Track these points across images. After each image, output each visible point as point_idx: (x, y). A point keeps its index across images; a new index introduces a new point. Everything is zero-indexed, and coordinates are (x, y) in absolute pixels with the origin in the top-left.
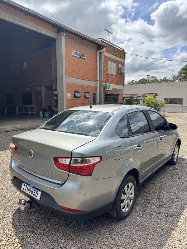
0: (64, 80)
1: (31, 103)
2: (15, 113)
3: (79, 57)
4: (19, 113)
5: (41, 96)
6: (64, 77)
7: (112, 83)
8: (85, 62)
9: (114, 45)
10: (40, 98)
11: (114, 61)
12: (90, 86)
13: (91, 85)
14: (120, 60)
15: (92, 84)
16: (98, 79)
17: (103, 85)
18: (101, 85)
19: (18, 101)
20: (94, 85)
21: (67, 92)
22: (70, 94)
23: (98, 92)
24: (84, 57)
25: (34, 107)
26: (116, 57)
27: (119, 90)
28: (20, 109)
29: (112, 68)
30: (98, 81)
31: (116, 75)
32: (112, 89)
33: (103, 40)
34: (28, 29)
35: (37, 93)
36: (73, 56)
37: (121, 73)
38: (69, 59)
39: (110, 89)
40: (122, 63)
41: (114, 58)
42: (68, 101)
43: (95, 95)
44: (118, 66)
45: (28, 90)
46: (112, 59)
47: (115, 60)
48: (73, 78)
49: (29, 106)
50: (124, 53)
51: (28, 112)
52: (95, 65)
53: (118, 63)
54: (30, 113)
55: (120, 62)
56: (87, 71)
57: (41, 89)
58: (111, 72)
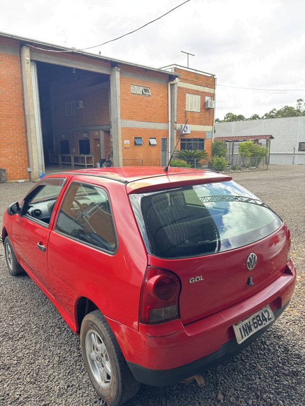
0: (119, 125)
1: (88, 152)
2: (71, 165)
3: (141, 93)
4: (75, 165)
5: (100, 144)
6: (119, 120)
7: (193, 123)
8: (150, 99)
9: (196, 71)
10: (98, 145)
11: (196, 93)
12: (158, 129)
13: (160, 128)
14: (207, 90)
15: (161, 126)
16: (170, 120)
17: (175, 127)
18: (173, 128)
19: (74, 149)
20: (163, 128)
21: (123, 139)
22: (128, 141)
23: (170, 137)
24: (149, 92)
25: (92, 157)
26: (199, 87)
27: (204, 133)
28: (76, 159)
29: (193, 104)
30: (170, 123)
31: (199, 111)
32: (192, 132)
33: (178, 67)
34: (75, 69)
35: (95, 140)
36: (132, 93)
37: (209, 109)
38: (127, 98)
39: (188, 132)
40: (211, 94)
41: (196, 89)
42: (126, 150)
43: (165, 140)
44: (203, 99)
45: (85, 135)
46: (192, 90)
47: (198, 91)
48: (132, 121)
49: (86, 156)
50: (214, 80)
51: (85, 163)
52: (165, 101)
53: (203, 95)
54: (86, 165)
55: (206, 93)
56: (154, 111)
57: (99, 134)
58: (191, 108)
